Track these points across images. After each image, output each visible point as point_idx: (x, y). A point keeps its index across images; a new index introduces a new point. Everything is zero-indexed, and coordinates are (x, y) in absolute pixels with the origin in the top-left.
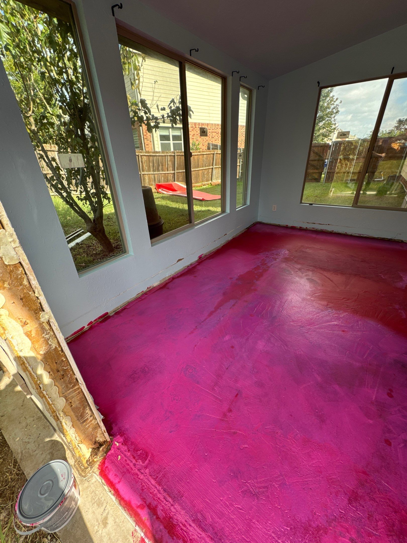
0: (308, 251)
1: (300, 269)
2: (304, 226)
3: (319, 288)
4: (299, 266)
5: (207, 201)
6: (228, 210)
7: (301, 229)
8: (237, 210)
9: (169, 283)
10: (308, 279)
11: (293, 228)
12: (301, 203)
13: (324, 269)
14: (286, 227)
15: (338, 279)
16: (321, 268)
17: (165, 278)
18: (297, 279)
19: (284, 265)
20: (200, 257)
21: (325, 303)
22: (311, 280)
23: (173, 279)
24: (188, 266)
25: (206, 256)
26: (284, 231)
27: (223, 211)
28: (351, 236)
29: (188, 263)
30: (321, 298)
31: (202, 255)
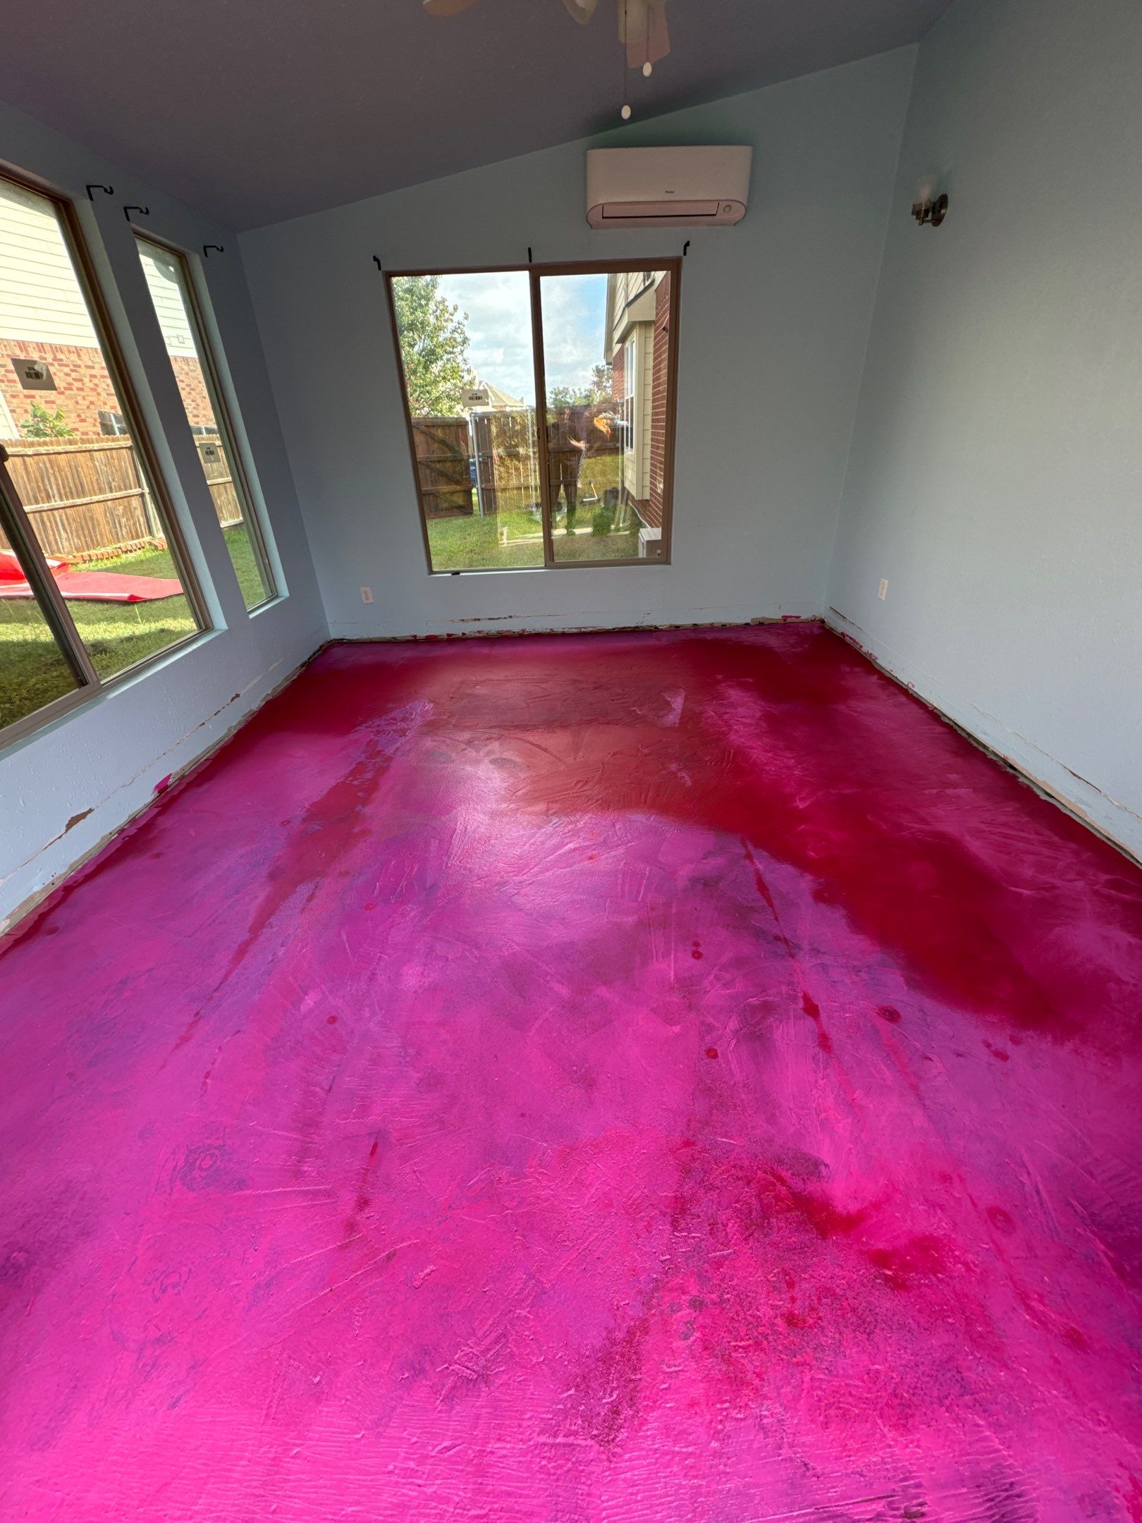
0: (480, 690)
1: (469, 743)
2: (457, 630)
3: (522, 775)
4: (466, 735)
5: (151, 600)
6: (220, 622)
7: (451, 640)
8: (251, 616)
9: (51, 910)
10: (493, 762)
11: (432, 641)
12: (431, 572)
13: (524, 727)
14: (414, 641)
15: (557, 741)
16: (517, 727)
17: (31, 898)
18: (469, 768)
19: (428, 743)
20: (162, 788)
21: (541, 807)
22: (500, 763)
23: (65, 893)
24: (122, 831)
25: (183, 777)
26: (409, 653)
27: (205, 626)
28: (564, 636)
29: (121, 820)
30: (531, 798)
31: (168, 777)
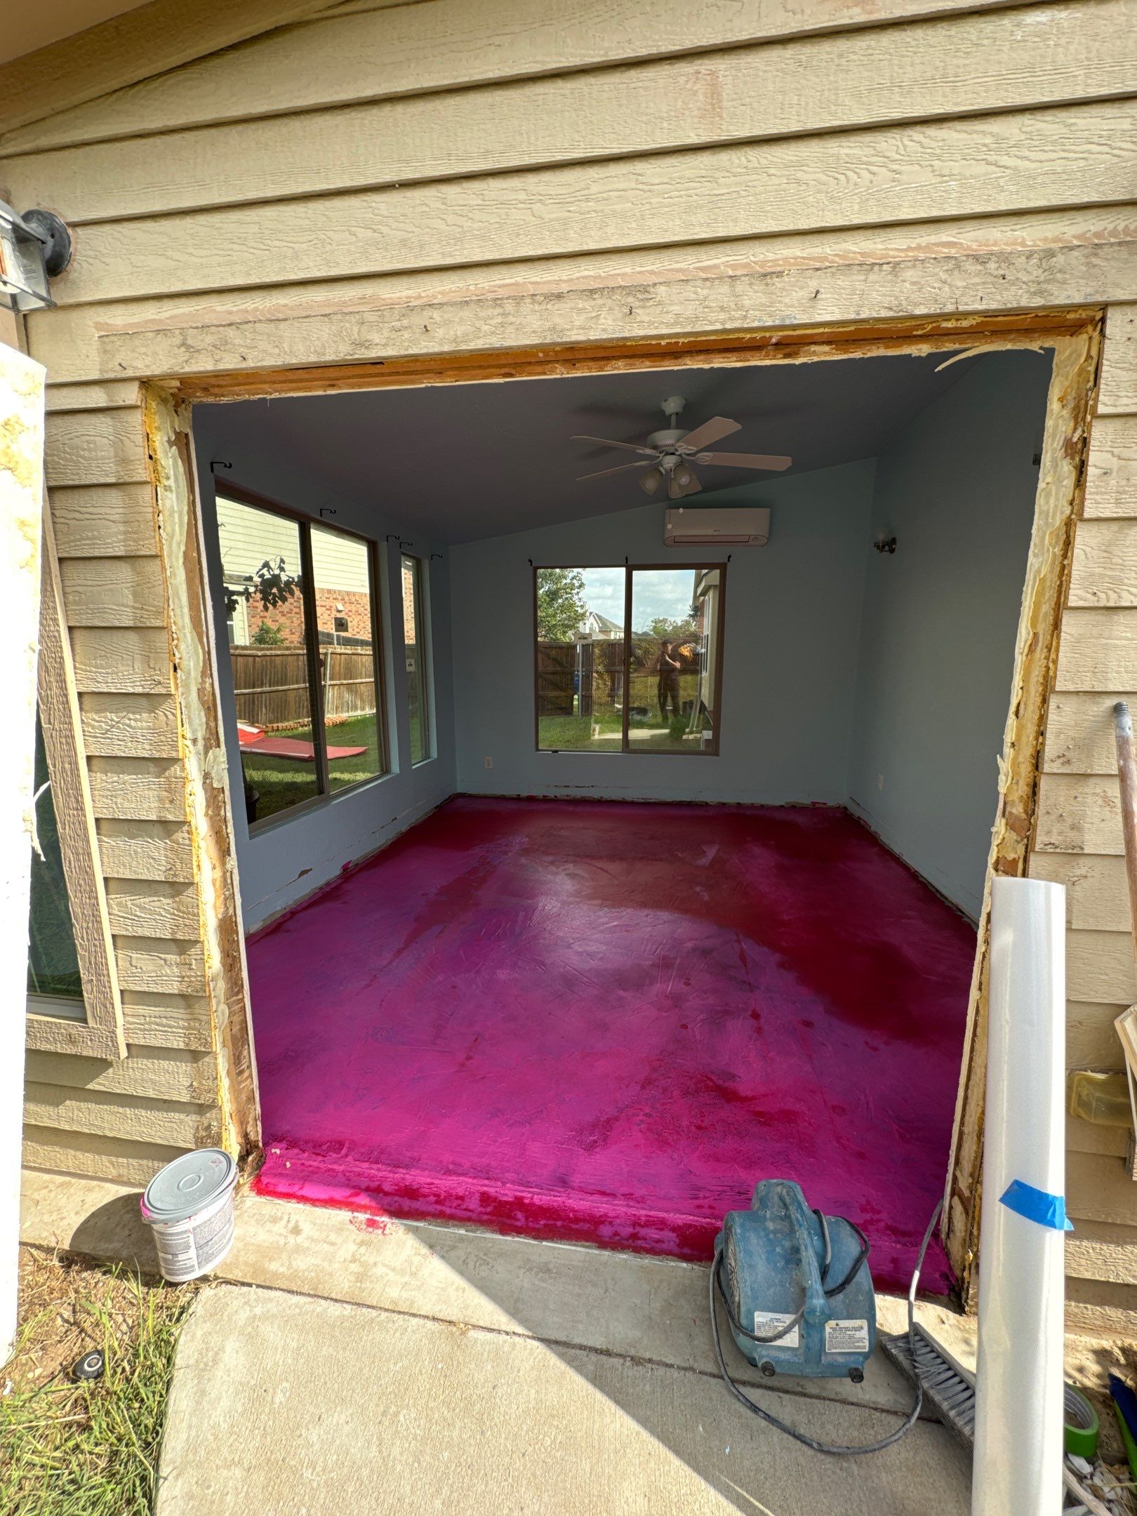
0: (563, 833)
1: (552, 863)
2: (551, 793)
3: (587, 884)
4: (550, 858)
7: (545, 800)
8: (414, 767)
10: (567, 875)
11: (531, 799)
12: (537, 750)
13: (593, 858)
14: (518, 799)
15: (615, 867)
16: (587, 856)
18: (550, 877)
19: (523, 860)
20: (345, 868)
22: (572, 876)
24: (321, 888)
25: (357, 864)
26: (513, 806)
28: (633, 803)
29: (321, 882)
30: (591, 897)
31: (349, 862)
